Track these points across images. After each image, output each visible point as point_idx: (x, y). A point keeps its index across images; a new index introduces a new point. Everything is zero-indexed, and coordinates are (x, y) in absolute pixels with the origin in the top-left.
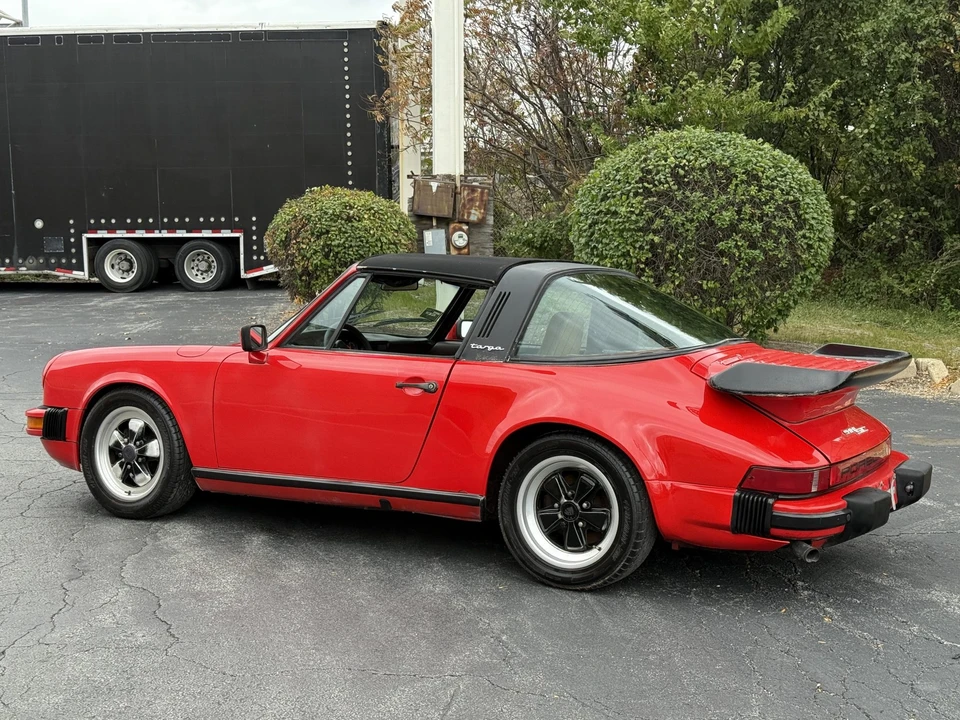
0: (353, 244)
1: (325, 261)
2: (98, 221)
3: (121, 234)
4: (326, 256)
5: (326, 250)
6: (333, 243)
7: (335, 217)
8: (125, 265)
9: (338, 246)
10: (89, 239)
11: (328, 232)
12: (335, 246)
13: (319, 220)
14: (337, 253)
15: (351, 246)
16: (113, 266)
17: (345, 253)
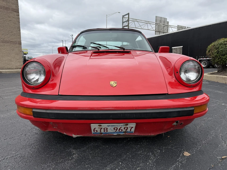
0: (225, 50)
1: (217, 55)
2: (201, 57)
3: (205, 59)
4: (218, 53)
5: (218, 52)
6: (220, 50)
7: (221, 44)
8: (205, 64)
9: (221, 51)
10: (199, 60)
11: (219, 48)
12: (220, 51)
13: (217, 45)
14: (220, 52)
15: (224, 51)
16: (203, 64)
17: (222, 52)
